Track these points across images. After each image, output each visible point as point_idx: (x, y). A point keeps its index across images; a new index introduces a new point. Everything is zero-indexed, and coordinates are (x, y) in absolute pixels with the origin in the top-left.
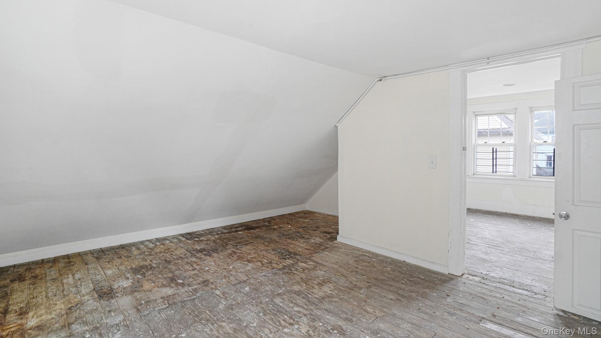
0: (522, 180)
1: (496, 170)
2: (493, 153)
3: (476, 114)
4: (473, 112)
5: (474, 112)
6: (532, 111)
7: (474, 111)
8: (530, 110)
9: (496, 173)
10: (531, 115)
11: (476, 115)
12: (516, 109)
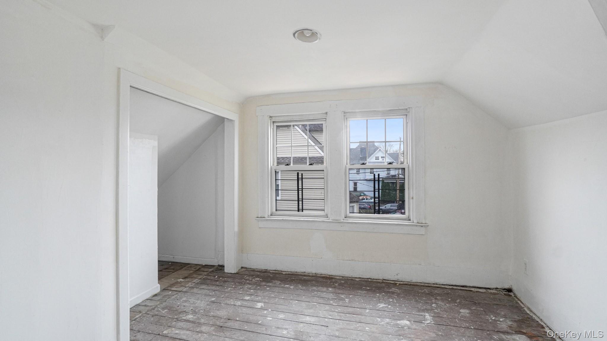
0: (336, 222)
1: (302, 208)
2: (298, 180)
3: (274, 119)
4: (269, 117)
5: (271, 117)
6: (347, 118)
7: (272, 115)
8: (344, 116)
9: (302, 211)
10: (346, 124)
11: (274, 122)
12: (326, 113)
